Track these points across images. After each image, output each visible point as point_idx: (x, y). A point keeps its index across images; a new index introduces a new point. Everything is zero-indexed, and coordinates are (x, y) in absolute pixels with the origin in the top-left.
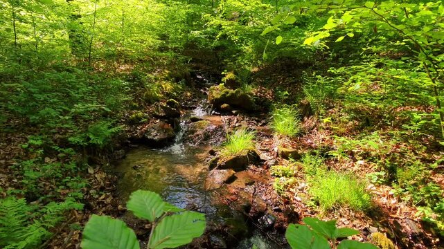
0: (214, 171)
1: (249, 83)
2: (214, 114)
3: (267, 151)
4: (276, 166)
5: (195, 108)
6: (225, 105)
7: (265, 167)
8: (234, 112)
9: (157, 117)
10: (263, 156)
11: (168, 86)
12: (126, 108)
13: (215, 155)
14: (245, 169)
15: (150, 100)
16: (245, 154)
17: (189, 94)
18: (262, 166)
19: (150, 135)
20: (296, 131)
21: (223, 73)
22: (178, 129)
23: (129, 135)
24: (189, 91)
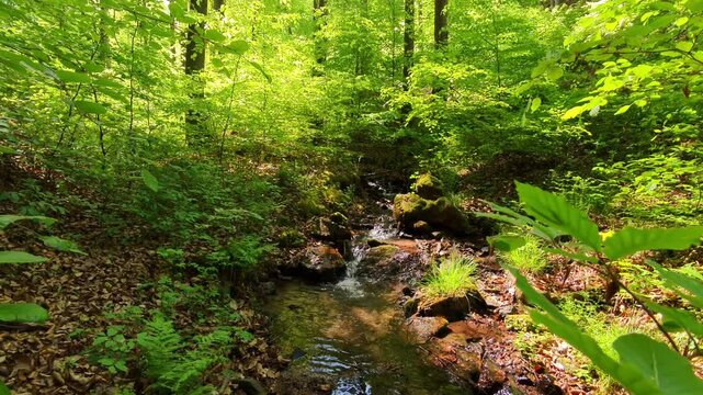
0: (414, 319)
1: (456, 193)
2: (403, 237)
3: (497, 293)
4: (515, 316)
5: (372, 228)
6: (422, 223)
7: (496, 317)
8: (435, 234)
9: (318, 238)
10: (491, 300)
11: (331, 194)
12: (273, 223)
13: (412, 296)
14: (464, 319)
15: (305, 214)
16: (462, 294)
17: (360, 207)
18: (490, 314)
19: (309, 262)
20: (543, 264)
21: (412, 177)
22: (350, 257)
23: (278, 261)
24: (359, 203)
